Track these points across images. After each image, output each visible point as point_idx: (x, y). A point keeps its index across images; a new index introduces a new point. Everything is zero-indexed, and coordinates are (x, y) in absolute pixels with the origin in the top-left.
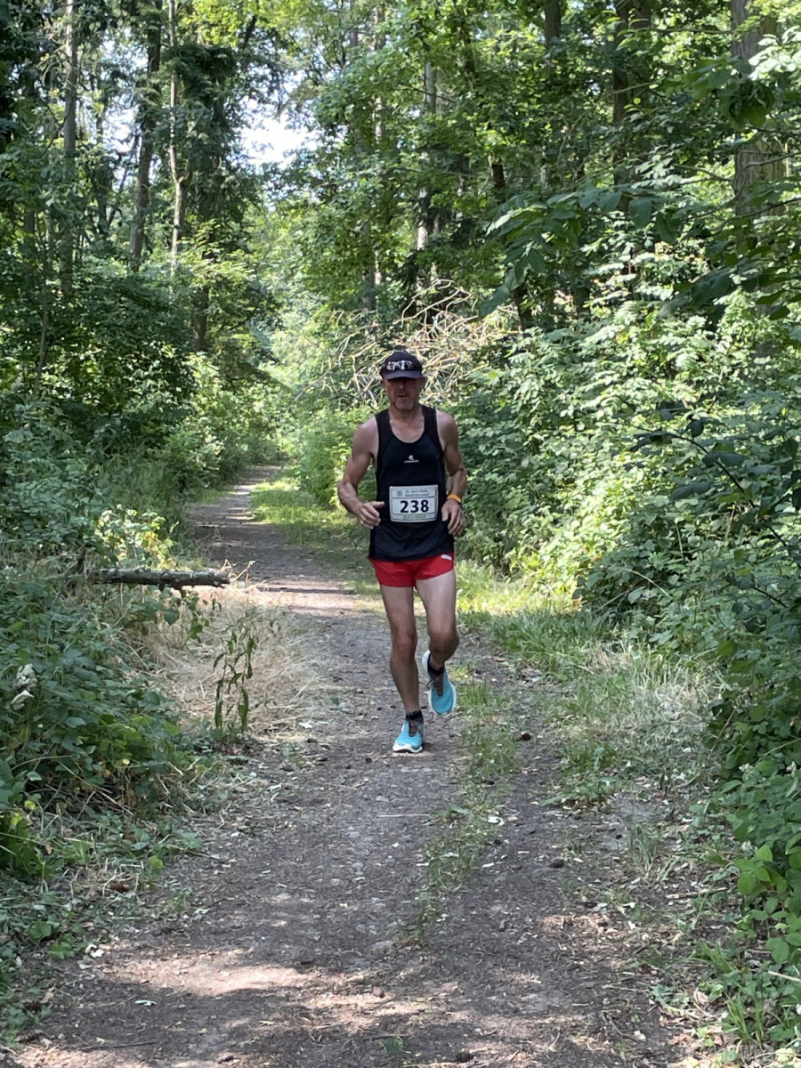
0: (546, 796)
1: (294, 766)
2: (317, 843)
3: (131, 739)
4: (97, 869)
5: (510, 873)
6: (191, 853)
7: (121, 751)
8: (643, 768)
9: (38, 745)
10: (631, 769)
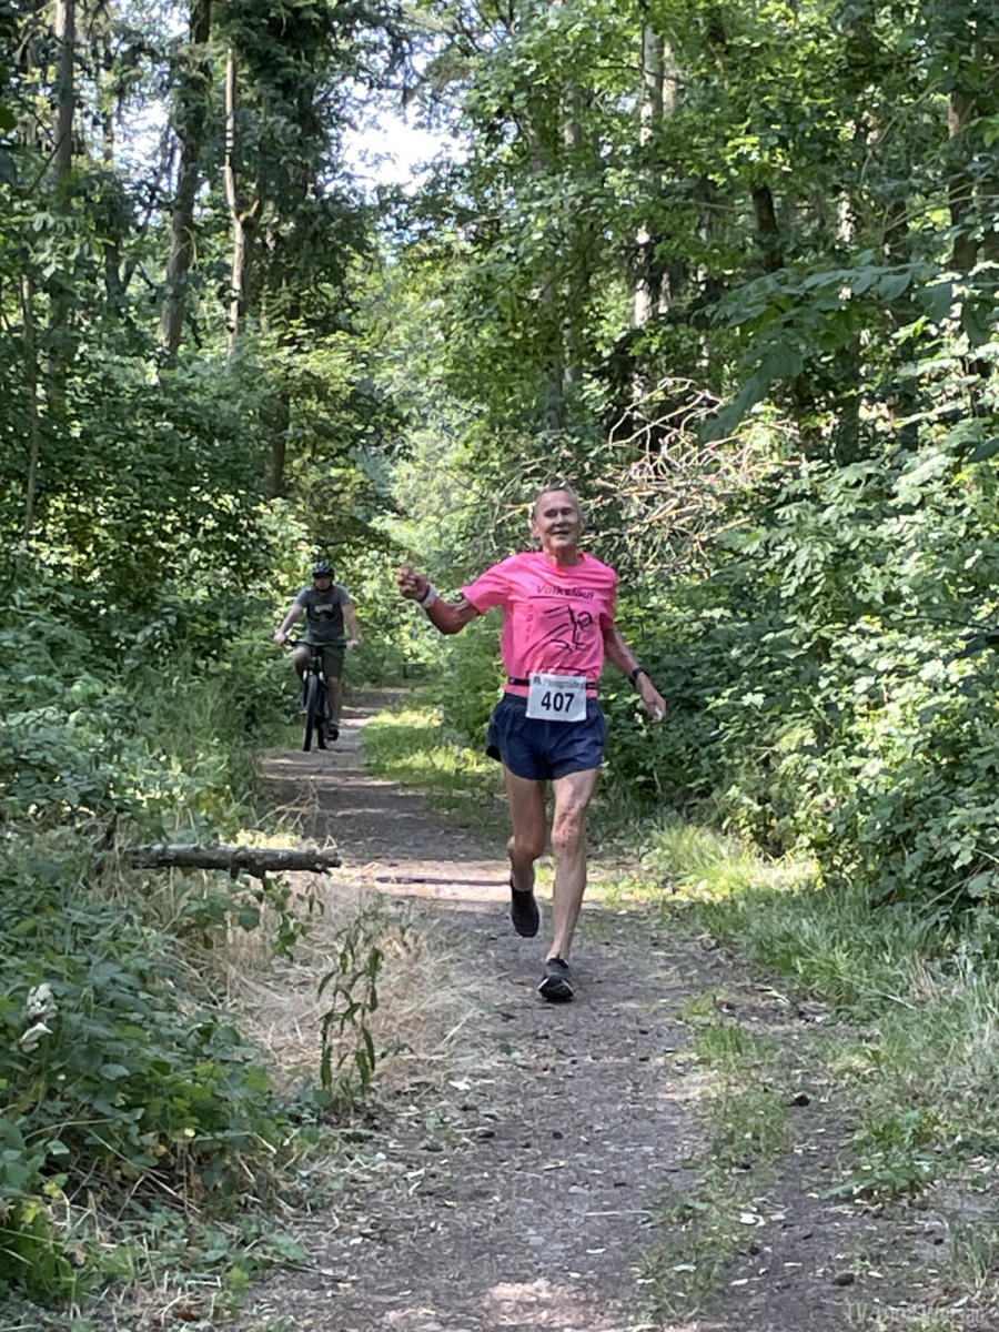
0: (830, 1184)
1: (443, 1144)
2: (480, 1253)
3: (196, 1098)
4: (151, 1289)
5: (772, 1294)
6: (291, 1266)
7: (182, 1116)
8: (981, 1143)
9: (58, 1106)
10: (963, 1145)
